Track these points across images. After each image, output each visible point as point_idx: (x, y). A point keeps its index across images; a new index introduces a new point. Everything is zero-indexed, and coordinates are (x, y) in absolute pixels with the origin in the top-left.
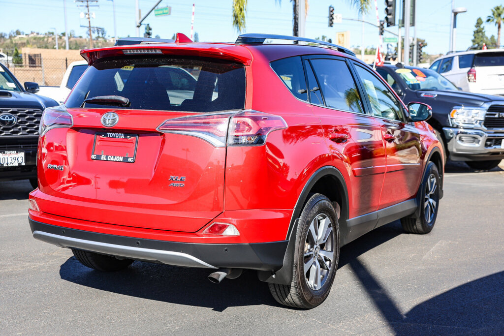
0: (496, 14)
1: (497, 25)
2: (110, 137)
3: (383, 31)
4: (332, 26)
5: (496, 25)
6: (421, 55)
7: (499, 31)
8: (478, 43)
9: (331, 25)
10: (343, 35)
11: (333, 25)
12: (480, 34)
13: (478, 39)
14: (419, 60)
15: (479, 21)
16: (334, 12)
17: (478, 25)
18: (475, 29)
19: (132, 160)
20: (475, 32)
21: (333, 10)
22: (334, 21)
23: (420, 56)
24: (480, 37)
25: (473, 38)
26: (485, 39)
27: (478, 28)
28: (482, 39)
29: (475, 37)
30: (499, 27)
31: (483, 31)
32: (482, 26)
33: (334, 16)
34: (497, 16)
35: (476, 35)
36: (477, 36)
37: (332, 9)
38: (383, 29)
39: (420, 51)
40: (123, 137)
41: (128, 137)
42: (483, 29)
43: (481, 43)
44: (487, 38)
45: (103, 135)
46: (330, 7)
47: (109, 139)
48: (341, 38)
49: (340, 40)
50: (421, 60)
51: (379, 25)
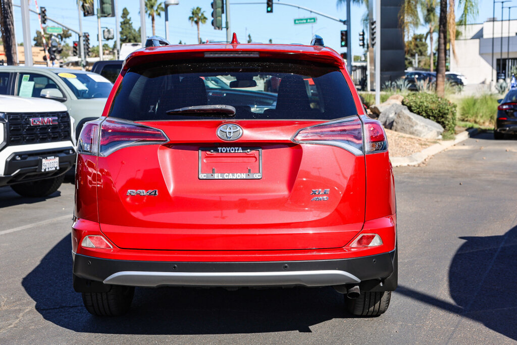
0: (148, 6)
1: (151, 17)
2: (221, 152)
3: (46, 20)
5: (149, 17)
6: (89, 48)
7: (153, 23)
8: (126, 36)
12: (128, 25)
13: (126, 30)
14: (88, 54)
15: (125, 12)
17: (125, 16)
18: (122, 20)
19: (259, 176)
20: (121, 23)
24: (127, 28)
25: (120, 29)
26: (133, 31)
27: (124, 19)
28: (130, 31)
29: (122, 29)
30: (153, 19)
31: (130, 22)
32: (128, 17)
34: (150, 8)
35: (123, 26)
36: (124, 28)
38: (45, 17)
39: (87, 43)
40: (241, 151)
41: (249, 150)
42: (130, 20)
43: (128, 35)
44: (135, 30)
45: (212, 151)
47: (220, 155)
50: (90, 54)
51: (39, 11)
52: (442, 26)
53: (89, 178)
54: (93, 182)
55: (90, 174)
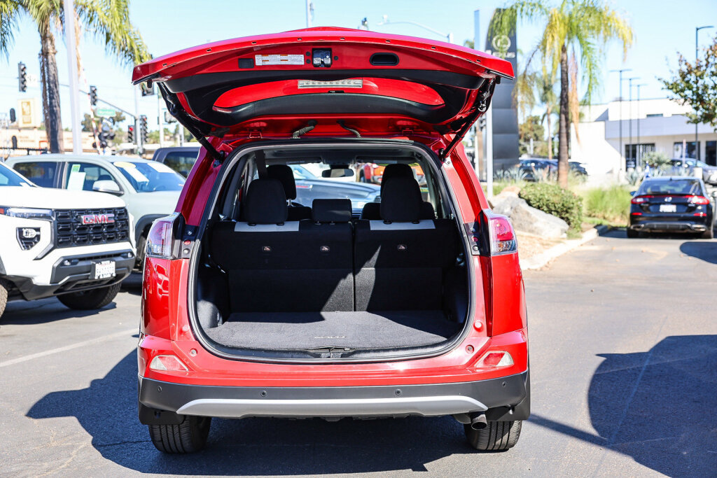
3: (96, 100)
4: (25, 91)
6: (147, 133)
9: (23, 89)
10: (28, 103)
11: (26, 89)
14: (145, 140)
16: (26, 71)
21: (25, 68)
22: (27, 84)
23: (145, 134)
33: (26, 77)
37: (22, 67)
38: (96, 98)
39: (145, 128)
46: (20, 64)
48: (26, 109)
49: (25, 110)
50: (147, 140)
51: (89, 91)
52: (563, 106)
53: (160, 286)
54: (164, 291)
55: (160, 281)
